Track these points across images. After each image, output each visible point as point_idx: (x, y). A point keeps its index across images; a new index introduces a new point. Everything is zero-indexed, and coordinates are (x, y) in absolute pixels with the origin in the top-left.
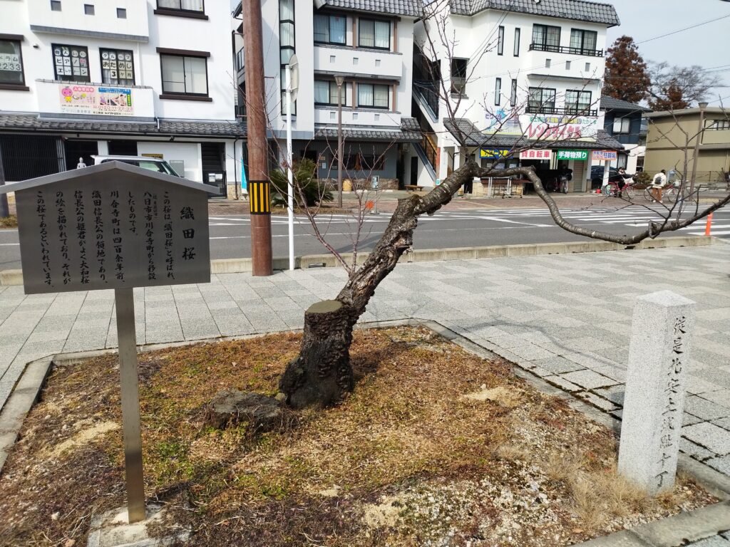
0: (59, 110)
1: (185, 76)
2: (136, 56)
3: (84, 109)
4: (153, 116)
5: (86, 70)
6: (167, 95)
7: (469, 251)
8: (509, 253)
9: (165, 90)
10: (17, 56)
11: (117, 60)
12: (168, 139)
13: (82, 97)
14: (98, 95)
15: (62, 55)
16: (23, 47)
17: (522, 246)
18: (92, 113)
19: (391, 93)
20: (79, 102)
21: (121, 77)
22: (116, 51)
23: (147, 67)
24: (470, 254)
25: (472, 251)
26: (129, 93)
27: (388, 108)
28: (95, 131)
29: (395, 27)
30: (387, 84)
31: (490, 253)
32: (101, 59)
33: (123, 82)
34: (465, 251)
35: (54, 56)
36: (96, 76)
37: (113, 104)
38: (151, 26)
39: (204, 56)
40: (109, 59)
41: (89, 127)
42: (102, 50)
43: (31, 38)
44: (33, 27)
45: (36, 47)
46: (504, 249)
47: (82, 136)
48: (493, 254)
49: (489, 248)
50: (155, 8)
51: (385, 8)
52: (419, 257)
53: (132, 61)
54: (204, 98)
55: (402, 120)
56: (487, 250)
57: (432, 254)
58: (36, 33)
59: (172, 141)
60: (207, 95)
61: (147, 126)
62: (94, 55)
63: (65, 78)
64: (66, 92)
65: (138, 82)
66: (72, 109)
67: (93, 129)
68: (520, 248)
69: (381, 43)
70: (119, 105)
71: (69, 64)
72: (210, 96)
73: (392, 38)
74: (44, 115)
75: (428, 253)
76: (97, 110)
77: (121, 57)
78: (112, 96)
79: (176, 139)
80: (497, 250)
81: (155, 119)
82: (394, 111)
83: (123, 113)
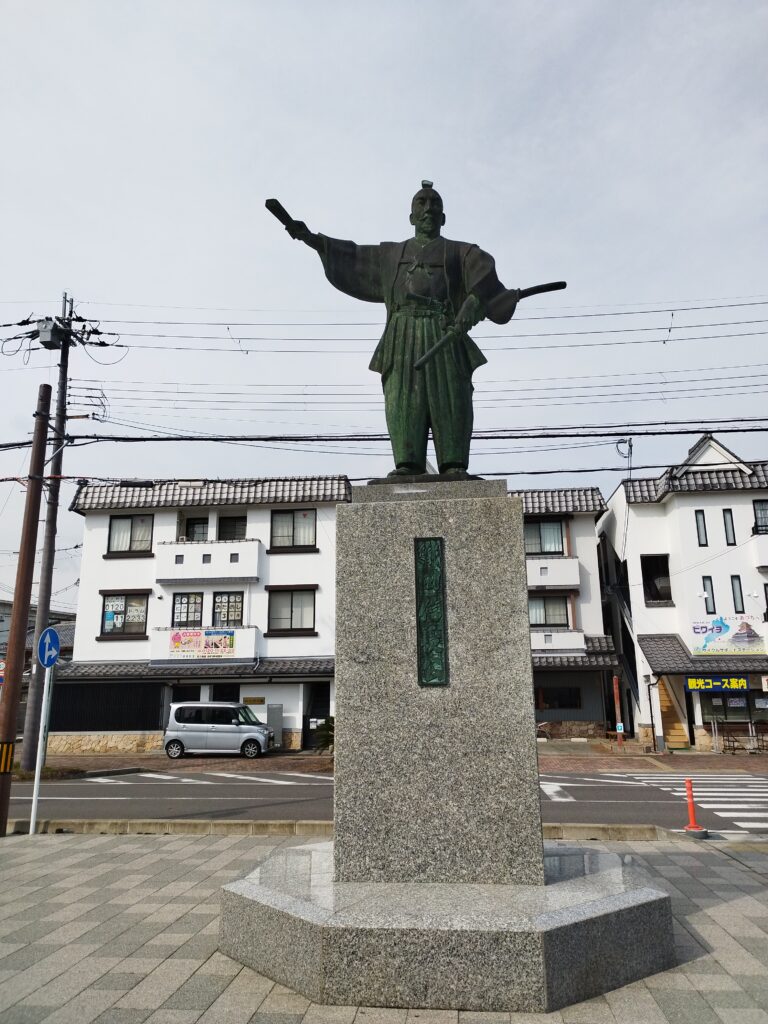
0: (166, 656)
1: (292, 612)
2: (246, 596)
3: (188, 654)
4: (253, 656)
5: (199, 614)
6: (273, 633)
7: (242, 825)
8: (297, 830)
9: (272, 628)
10: (144, 608)
11: (229, 602)
12: (266, 680)
13: (189, 642)
14: (203, 638)
15: (181, 603)
16: (150, 599)
17: (317, 822)
18: (196, 658)
19: (569, 606)
20: (186, 648)
21: (230, 618)
22: (229, 594)
23: (256, 606)
24: (244, 829)
25: (246, 825)
26: (232, 634)
27: (567, 625)
28: (194, 675)
29: (567, 526)
30: (564, 596)
31: (271, 829)
32: (215, 602)
33: (232, 623)
34: (236, 824)
35: (174, 604)
36: (207, 621)
37: (217, 646)
38: (261, 565)
39: (312, 589)
40: (221, 602)
41: (189, 673)
42: (216, 594)
43: (158, 590)
44: (158, 581)
45: (160, 598)
46: (291, 826)
47: (182, 682)
48: (274, 830)
49: (271, 822)
50: (268, 548)
51: (547, 508)
52: (178, 829)
53: (242, 602)
54: (310, 633)
55: (587, 640)
56: (267, 825)
57: (196, 826)
58: (162, 585)
59: (270, 682)
60: (313, 629)
61: (246, 667)
62: (208, 599)
63: (181, 624)
64: (176, 639)
65: (245, 623)
66: (179, 656)
67: (192, 674)
68: (313, 825)
69: (550, 547)
70: (221, 648)
71: (186, 610)
72: (316, 631)
73: (565, 540)
74: (154, 662)
75: (190, 825)
76: (201, 654)
77: (232, 599)
78: (215, 638)
79: (274, 680)
80: (282, 826)
81: (255, 659)
82: (577, 629)
83: (225, 656)
